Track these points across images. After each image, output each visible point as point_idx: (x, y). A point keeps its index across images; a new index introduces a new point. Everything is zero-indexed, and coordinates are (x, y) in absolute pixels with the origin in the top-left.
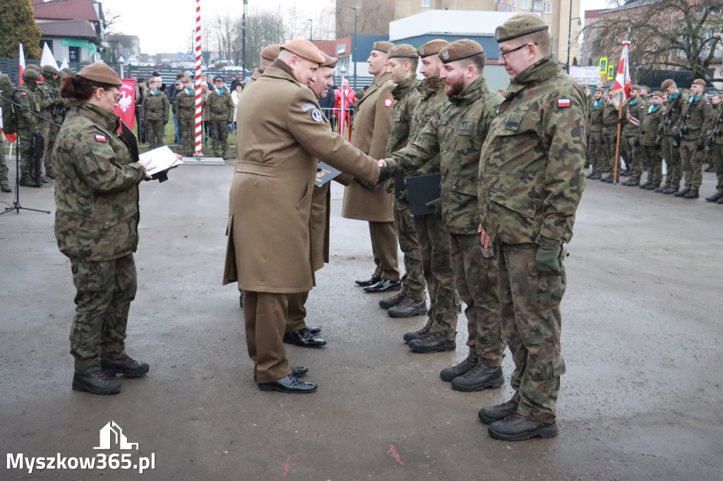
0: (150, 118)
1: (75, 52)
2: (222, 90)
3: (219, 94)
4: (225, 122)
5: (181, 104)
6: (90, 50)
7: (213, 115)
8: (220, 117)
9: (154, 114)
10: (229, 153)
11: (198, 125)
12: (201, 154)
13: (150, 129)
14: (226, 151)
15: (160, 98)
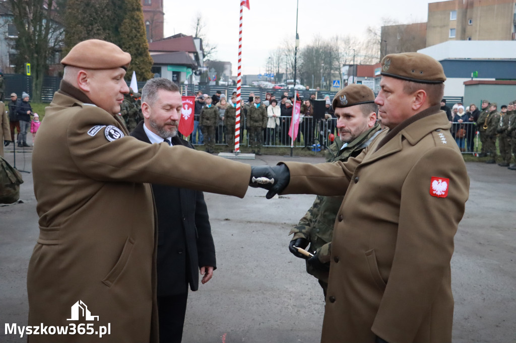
0: (205, 124)
1: (177, 75)
2: (259, 105)
3: (256, 107)
4: (260, 129)
5: (229, 114)
6: (188, 73)
7: (252, 122)
8: (257, 124)
9: (208, 122)
10: (262, 151)
11: (237, 130)
12: (238, 151)
13: (205, 133)
14: (260, 149)
15: (213, 110)
